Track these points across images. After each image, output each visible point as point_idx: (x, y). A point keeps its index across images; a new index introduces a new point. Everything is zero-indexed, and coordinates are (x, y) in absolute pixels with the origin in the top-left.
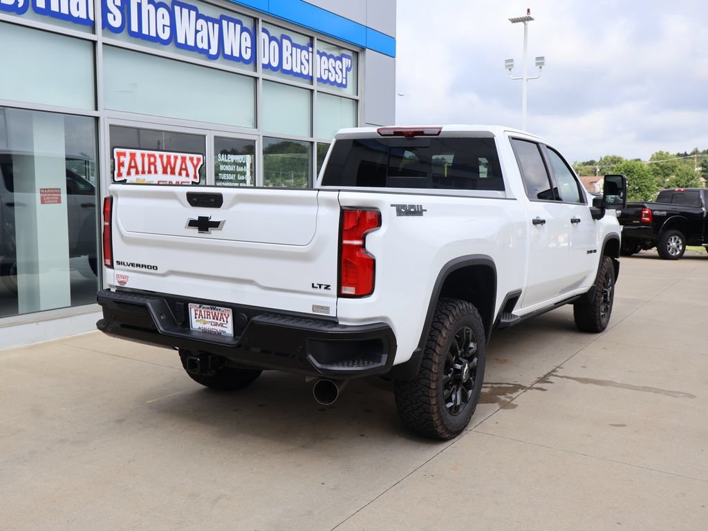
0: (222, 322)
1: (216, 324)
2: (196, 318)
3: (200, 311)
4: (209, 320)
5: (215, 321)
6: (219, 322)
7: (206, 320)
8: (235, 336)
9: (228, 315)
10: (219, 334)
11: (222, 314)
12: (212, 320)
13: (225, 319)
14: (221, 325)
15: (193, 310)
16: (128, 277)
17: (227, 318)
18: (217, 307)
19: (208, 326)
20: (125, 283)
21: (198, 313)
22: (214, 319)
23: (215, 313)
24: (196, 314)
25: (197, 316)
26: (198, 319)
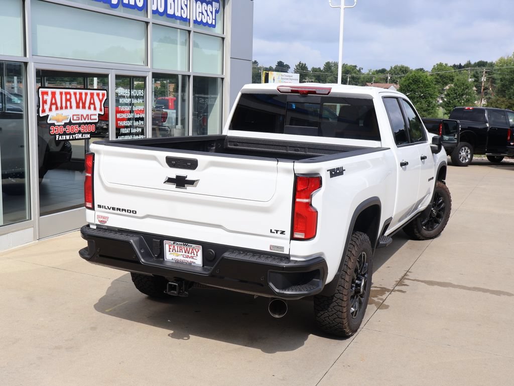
0: (192, 255)
1: (187, 257)
2: (170, 251)
3: (174, 247)
4: (181, 253)
5: (187, 254)
6: (190, 255)
7: (179, 253)
8: (203, 266)
9: (198, 251)
10: (190, 264)
11: (192, 249)
12: (184, 253)
13: (195, 253)
14: (192, 257)
15: (167, 245)
16: (108, 218)
17: (197, 253)
18: (189, 244)
19: (180, 258)
20: (106, 222)
21: (172, 247)
22: (185, 252)
23: (187, 249)
24: (170, 249)
25: (171, 250)
26: (171, 252)
